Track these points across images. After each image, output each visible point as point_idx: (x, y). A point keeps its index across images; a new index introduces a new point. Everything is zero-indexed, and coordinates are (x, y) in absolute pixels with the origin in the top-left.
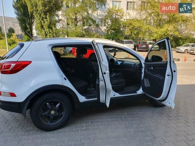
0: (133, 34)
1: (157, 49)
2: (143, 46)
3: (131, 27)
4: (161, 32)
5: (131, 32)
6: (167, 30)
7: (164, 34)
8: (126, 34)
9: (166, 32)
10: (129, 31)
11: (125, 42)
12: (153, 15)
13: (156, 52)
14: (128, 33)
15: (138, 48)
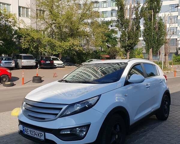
0: (31, 48)
1: (62, 65)
2: (47, 62)
3: (29, 38)
4: (66, 46)
5: (29, 45)
6: (73, 44)
7: (70, 48)
8: (23, 47)
9: (72, 47)
10: (27, 43)
11: (24, 58)
12: (53, 26)
13: (61, 68)
14: (25, 45)
15: (40, 65)
